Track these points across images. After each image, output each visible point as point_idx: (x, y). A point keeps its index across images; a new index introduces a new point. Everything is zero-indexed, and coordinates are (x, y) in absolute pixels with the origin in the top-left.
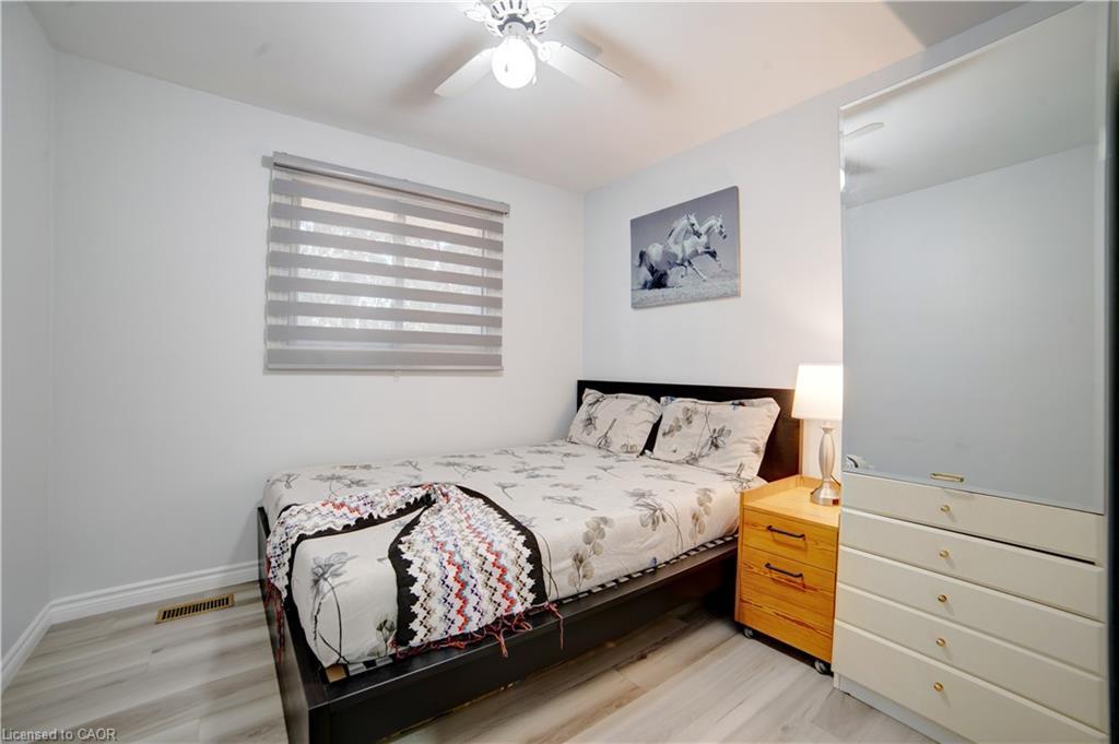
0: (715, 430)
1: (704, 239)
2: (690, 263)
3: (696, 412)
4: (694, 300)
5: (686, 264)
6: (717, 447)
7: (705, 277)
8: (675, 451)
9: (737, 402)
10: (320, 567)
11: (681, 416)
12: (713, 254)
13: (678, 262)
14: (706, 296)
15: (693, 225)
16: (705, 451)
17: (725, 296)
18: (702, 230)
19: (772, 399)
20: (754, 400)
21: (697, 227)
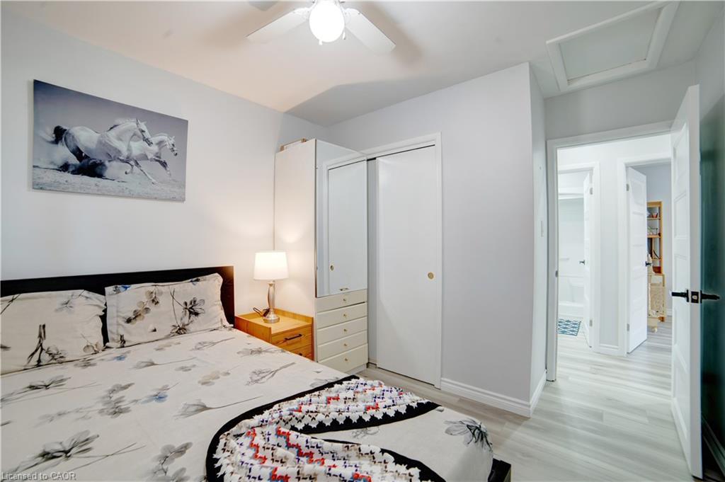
0: (186, 304)
1: (155, 148)
2: (137, 164)
3: (161, 293)
4: (139, 197)
5: (132, 163)
6: (197, 314)
7: (154, 181)
8: (155, 330)
9: (194, 279)
10: (473, 434)
11: (145, 299)
12: (164, 164)
13: (121, 158)
14: (156, 196)
15: (143, 131)
16: (186, 320)
17: (173, 199)
18: (155, 140)
19: (217, 274)
20: (207, 276)
21: (147, 135)
